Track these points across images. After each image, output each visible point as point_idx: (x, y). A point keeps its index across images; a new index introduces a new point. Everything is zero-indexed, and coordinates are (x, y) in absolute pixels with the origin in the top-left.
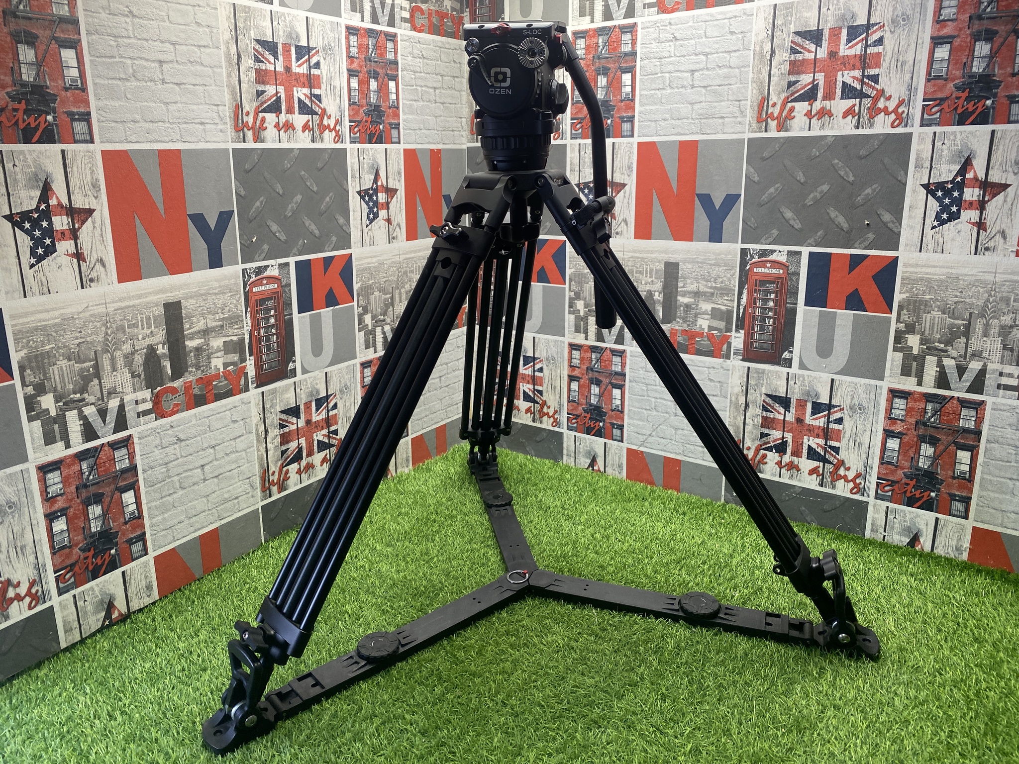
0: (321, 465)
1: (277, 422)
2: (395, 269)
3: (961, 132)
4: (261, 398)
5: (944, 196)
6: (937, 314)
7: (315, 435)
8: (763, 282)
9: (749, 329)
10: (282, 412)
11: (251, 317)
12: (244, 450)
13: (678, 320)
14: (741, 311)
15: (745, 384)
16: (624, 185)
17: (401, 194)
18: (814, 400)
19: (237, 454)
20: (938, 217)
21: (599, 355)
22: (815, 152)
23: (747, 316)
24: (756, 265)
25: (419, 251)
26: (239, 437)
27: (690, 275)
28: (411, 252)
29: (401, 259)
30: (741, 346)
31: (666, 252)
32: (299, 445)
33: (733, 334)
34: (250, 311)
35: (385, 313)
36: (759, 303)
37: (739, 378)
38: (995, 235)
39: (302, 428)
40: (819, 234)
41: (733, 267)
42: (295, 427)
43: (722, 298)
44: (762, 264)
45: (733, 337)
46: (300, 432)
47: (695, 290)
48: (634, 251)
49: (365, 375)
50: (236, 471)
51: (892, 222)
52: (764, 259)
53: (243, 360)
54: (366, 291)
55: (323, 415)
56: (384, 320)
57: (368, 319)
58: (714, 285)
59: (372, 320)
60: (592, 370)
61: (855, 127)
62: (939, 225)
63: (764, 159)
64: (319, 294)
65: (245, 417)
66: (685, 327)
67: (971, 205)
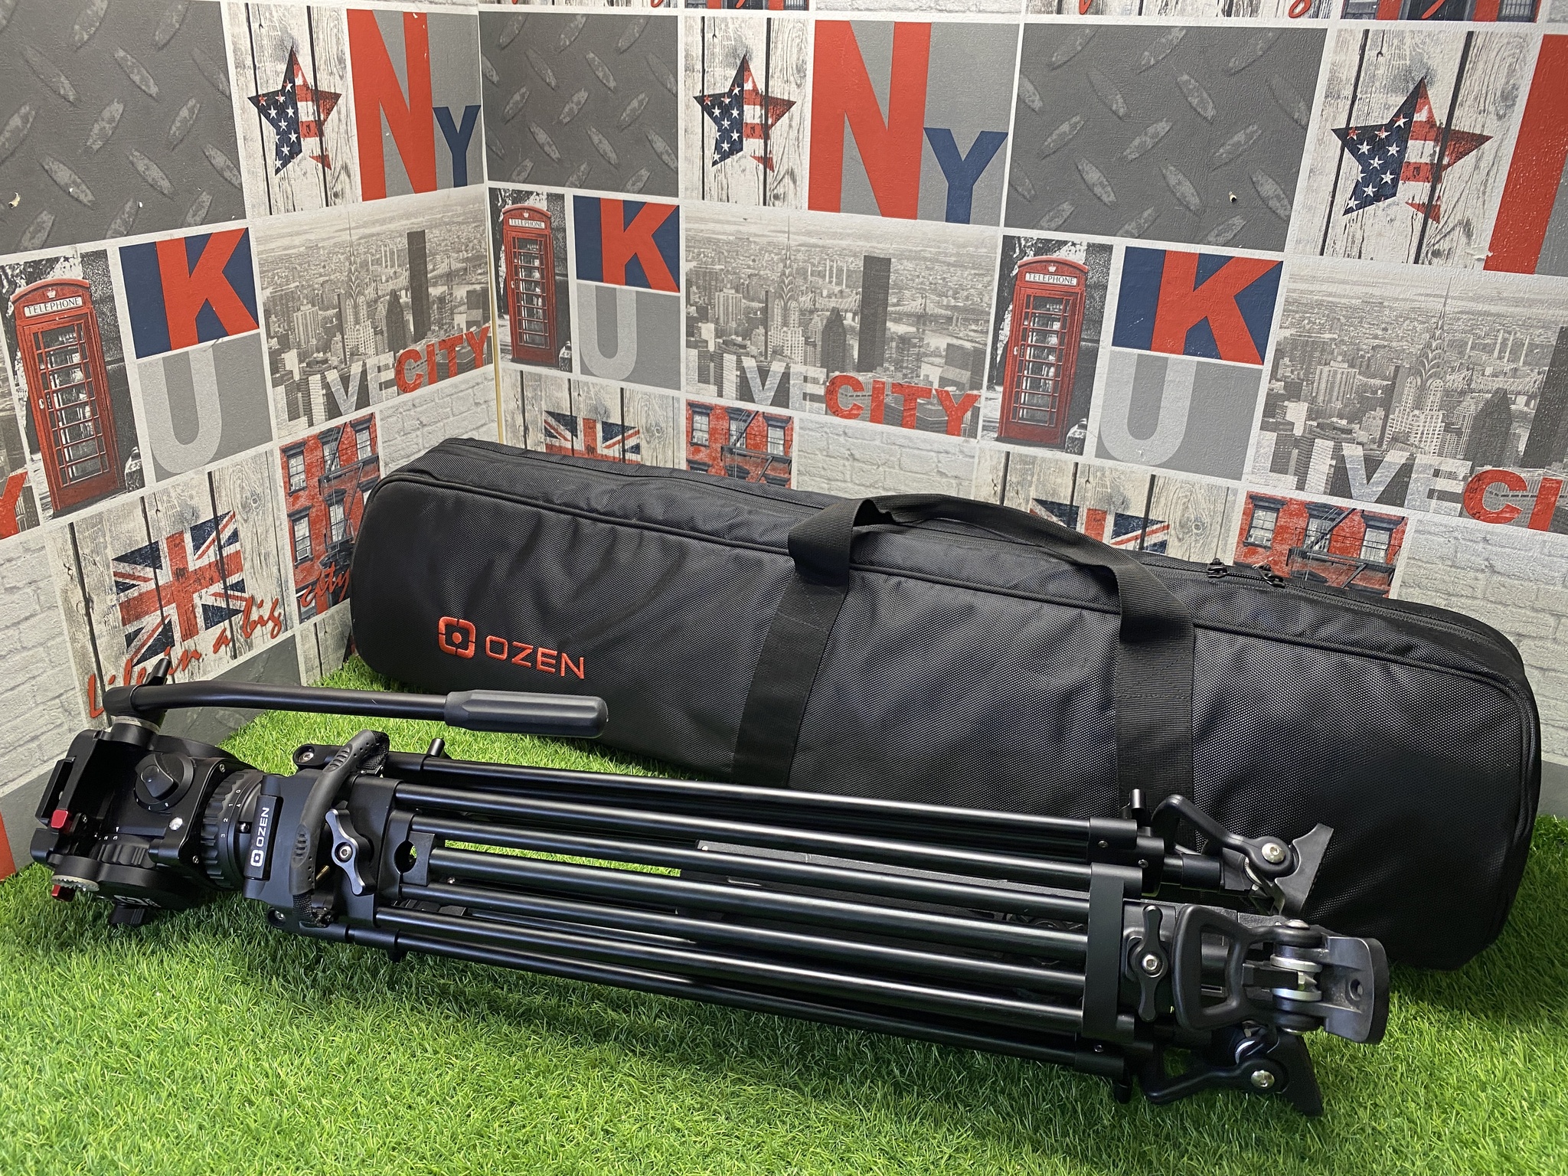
0: (215, 652)
1: (110, 580)
2: (342, 257)
3: (1412, 32)
4: (69, 536)
5: (1372, 154)
6: (1340, 366)
7: (195, 596)
8: (1044, 297)
9: (1012, 384)
10: (119, 559)
11: (26, 371)
12: (41, 644)
13: (886, 365)
14: (1000, 352)
15: (1000, 481)
16: (789, 104)
17: (347, 104)
18: (1120, 511)
19: (25, 654)
20: (1357, 192)
21: (743, 425)
22: (1148, 58)
23: (1010, 360)
24: (1031, 267)
25: (392, 219)
26: (27, 619)
27: (910, 283)
28: (374, 223)
29: (354, 238)
30: (997, 415)
31: (867, 237)
32: (163, 619)
33: (984, 392)
34: (24, 358)
35: (326, 347)
36: (1032, 339)
37: (991, 472)
38: (1453, 229)
39: (168, 586)
40: (1146, 214)
41: (989, 271)
42: (152, 585)
43: (966, 327)
44: (1040, 267)
45: (983, 399)
46: (163, 594)
47: (919, 310)
48: (809, 234)
49: (293, 471)
50: (27, 686)
51: (1278, 197)
52: (1044, 257)
53: (18, 462)
54: (284, 305)
55: (211, 556)
56: (326, 361)
57: (291, 361)
58: (953, 302)
59: (301, 362)
60: (731, 451)
61: (1223, 11)
62: (1359, 207)
63: (1053, 67)
64: (180, 313)
65: (35, 577)
66: (899, 378)
67: (1417, 173)
